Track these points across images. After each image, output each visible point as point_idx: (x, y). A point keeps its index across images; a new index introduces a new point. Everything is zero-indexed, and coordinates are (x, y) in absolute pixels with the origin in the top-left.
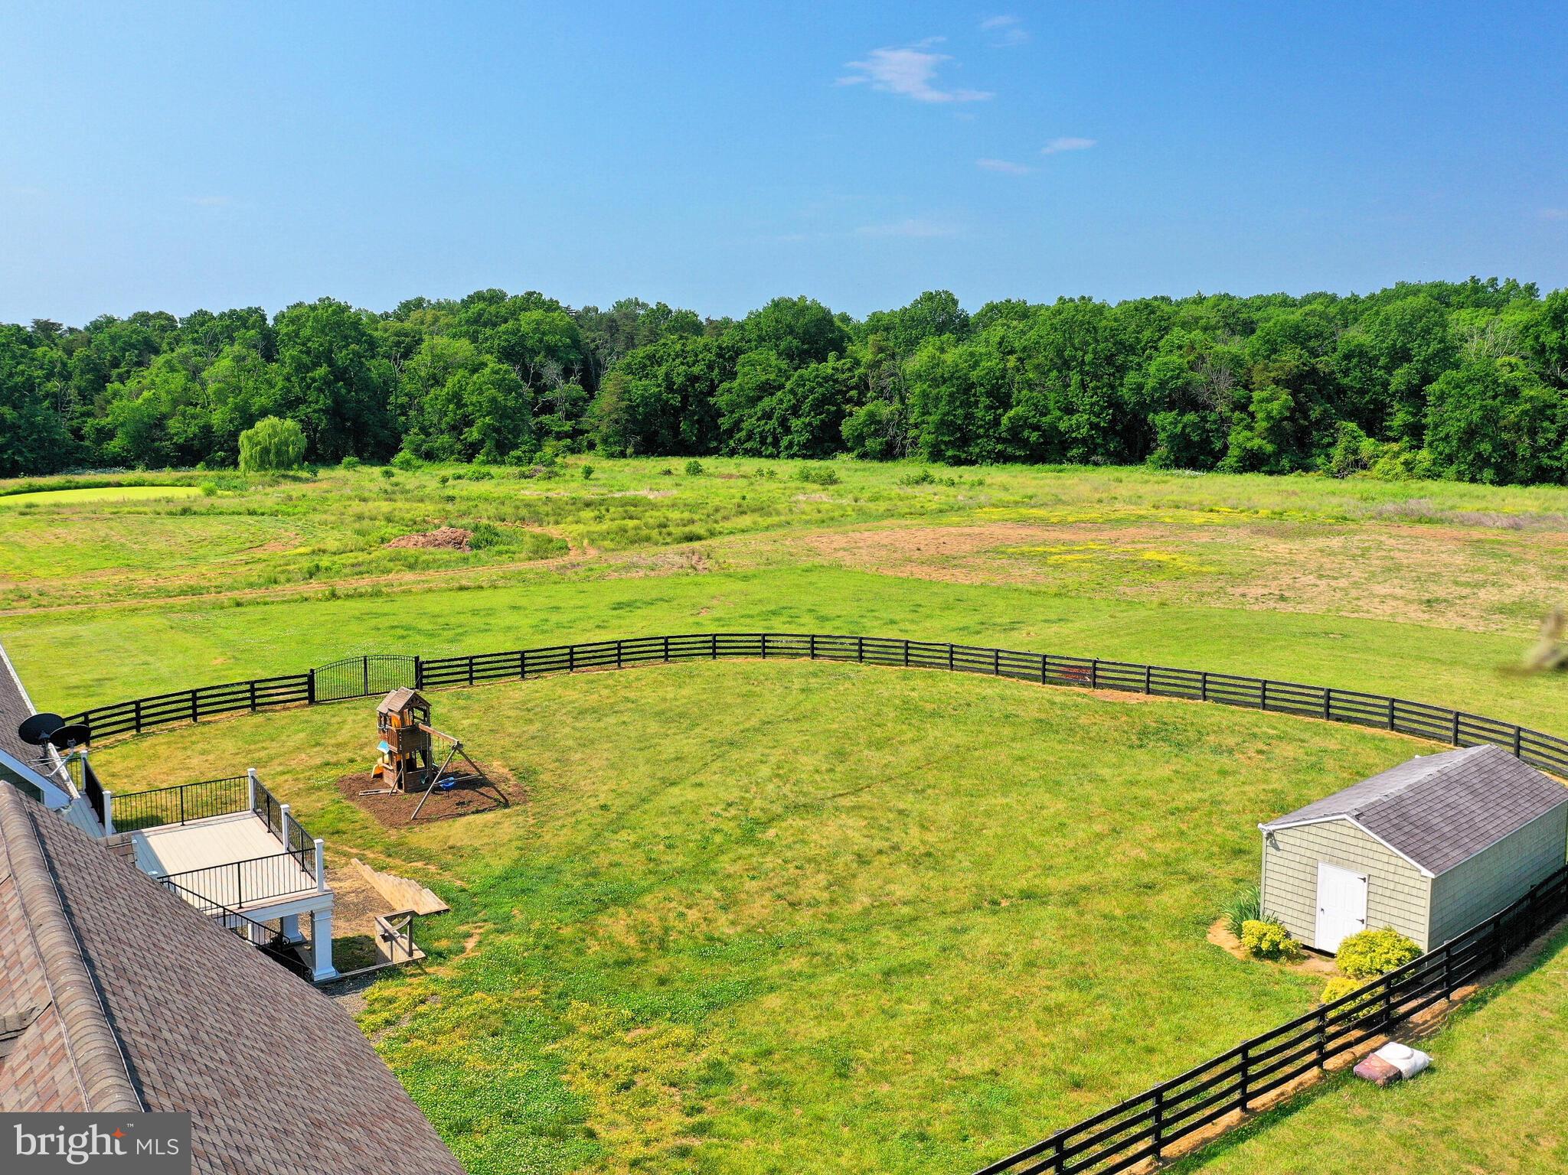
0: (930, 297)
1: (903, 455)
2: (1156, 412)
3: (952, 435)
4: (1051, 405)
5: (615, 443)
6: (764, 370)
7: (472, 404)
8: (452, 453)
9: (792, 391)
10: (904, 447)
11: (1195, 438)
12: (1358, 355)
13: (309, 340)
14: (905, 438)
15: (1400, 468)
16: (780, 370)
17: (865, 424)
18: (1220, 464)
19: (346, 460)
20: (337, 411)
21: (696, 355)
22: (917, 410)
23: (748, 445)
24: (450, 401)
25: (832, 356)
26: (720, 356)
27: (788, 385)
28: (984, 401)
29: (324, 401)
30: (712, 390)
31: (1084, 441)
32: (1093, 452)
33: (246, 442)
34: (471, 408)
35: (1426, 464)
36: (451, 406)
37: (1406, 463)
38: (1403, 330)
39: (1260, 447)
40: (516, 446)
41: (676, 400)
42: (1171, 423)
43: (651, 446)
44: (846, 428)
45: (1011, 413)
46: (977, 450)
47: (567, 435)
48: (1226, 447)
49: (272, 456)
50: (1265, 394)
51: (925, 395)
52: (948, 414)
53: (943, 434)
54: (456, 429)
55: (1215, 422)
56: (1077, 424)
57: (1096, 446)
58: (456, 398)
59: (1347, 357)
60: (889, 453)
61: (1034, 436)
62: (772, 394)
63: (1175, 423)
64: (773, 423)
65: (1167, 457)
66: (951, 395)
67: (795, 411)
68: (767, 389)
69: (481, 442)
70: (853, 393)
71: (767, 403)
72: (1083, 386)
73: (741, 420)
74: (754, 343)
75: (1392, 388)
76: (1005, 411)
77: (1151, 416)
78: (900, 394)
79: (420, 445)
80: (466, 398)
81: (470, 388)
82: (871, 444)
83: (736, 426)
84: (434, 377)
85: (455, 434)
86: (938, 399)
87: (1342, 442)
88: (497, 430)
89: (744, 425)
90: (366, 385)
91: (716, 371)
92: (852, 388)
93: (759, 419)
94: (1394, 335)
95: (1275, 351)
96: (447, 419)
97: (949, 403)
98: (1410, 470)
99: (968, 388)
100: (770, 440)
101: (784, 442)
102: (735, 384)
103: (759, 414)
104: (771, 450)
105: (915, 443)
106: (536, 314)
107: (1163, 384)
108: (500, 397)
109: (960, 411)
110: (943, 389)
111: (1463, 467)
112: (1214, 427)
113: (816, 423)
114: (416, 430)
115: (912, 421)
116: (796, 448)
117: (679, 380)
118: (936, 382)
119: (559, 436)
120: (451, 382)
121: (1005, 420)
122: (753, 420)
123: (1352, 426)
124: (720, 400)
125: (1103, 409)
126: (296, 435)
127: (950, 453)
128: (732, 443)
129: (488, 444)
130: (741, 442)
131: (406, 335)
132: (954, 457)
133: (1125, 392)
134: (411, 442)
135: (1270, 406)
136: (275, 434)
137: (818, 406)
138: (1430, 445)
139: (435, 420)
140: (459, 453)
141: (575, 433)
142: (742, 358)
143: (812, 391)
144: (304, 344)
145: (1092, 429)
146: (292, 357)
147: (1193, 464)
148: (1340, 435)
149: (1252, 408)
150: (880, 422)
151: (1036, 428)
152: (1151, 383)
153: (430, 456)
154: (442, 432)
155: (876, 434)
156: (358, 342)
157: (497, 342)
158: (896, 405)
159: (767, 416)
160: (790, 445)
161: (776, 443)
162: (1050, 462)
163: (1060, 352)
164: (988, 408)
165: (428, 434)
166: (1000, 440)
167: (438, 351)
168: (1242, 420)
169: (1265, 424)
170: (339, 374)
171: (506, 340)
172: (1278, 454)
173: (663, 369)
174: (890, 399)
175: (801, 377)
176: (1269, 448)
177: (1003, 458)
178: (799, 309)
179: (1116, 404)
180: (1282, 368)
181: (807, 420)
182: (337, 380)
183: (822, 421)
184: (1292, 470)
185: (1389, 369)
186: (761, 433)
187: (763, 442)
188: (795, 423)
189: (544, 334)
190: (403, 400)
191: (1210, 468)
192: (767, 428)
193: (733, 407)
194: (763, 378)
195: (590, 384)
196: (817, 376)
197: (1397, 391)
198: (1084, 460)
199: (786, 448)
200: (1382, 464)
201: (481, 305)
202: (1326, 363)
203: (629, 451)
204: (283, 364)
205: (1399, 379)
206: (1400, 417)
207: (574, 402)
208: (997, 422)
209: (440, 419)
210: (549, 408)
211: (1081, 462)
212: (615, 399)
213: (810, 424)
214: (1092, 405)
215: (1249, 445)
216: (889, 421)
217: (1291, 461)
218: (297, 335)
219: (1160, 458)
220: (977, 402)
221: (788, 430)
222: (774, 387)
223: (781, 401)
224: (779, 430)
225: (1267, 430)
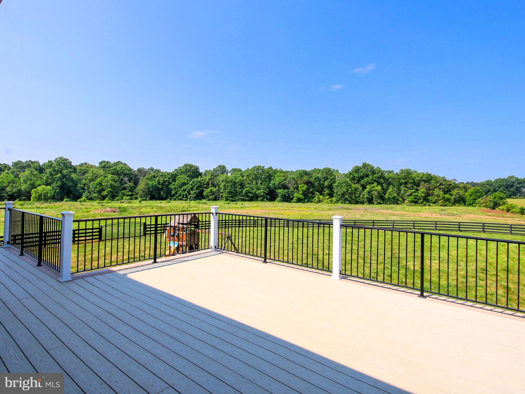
0: (220, 166)
1: (219, 200)
2: (278, 190)
3: (231, 195)
4: (254, 188)
5: (144, 197)
6: (183, 179)
7: (105, 185)
8: (98, 198)
9: (191, 185)
10: (219, 198)
11: (287, 195)
12: (317, 178)
13: (55, 167)
14: (219, 196)
15: (329, 202)
16: (187, 180)
17: (210, 192)
18: (292, 201)
19: (65, 199)
20: (62, 187)
21: (166, 176)
22: (222, 189)
23: (179, 198)
24: (98, 185)
25: (200, 177)
26: (171, 176)
27: (190, 183)
28: (239, 187)
29: (59, 183)
30: (170, 183)
31: (262, 196)
32: (264, 198)
33: (34, 192)
34: (104, 187)
35: (335, 201)
36: (98, 186)
37: (330, 201)
38: (326, 173)
39: (301, 197)
40: (117, 196)
41: (160, 187)
42: (282, 192)
43: (153, 198)
44: (205, 193)
45: (246, 189)
46: (237, 198)
47: (129, 195)
48: (293, 197)
49: (43, 196)
50: (302, 185)
51: (225, 186)
52: (230, 190)
53: (229, 194)
54: (100, 192)
55: (291, 192)
56: (261, 192)
57: (265, 197)
58: (100, 184)
59: (315, 179)
60: (215, 199)
61: (251, 195)
62: (186, 185)
63: (283, 192)
64: (186, 192)
65: (281, 200)
66: (231, 185)
67: (192, 189)
68: (184, 184)
69: (107, 196)
70: (205, 186)
71: (184, 187)
72: (261, 184)
73: (177, 191)
74: (180, 174)
75: (325, 185)
76: (244, 189)
77: (277, 190)
78: (218, 185)
79: (88, 196)
80: (103, 184)
81: (104, 181)
82: (210, 197)
83: (176, 193)
84: (93, 179)
85: (99, 193)
86: (228, 186)
87: (316, 197)
88: (112, 192)
89: (179, 193)
90: (72, 180)
91: (171, 180)
92: (205, 185)
93: (182, 191)
94: (325, 174)
95: (302, 177)
96: (97, 189)
97: (231, 187)
98: (331, 202)
99: (235, 183)
100: (185, 196)
101: (189, 197)
102: (176, 183)
103: (182, 190)
104: (185, 199)
105: (222, 196)
106: (121, 166)
107: (280, 183)
108: (114, 183)
109: (233, 189)
110: (229, 184)
111: (342, 201)
112: (291, 193)
113: (197, 192)
114: (87, 192)
115: (221, 192)
116: (192, 198)
117: (161, 182)
118: (227, 182)
119: (127, 196)
120: (98, 180)
121: (244, 191)
122: (181, 192)
123: (318, 193)
124: (172, 187)
125: (266, 189)
126: (51, 190)
127: (231, 199)
128: (175, 197)
129: (109, 196)
130: (177, 197)
131: (83, 170)
132: (232, 200)
133: (271, 185)
134: (85, 195)
135: (303, 188)
136: (44, 190)
137: (197, 188)
138: (335, 196)
139: (93, 190)
140: (100, 198)
141: (131, 195)
142: (177, 177)
143: (196, 184)
144: (53, 168)
145: (264, 193)
146: (50, 171)
147: (286, 201)
148: (316, 195)
149: (299, 189)
150: (213, 192)
151: (251, 193)
152: (277, 183)
153: (91, 199)
154: (95, 193)
155: (212, 195)
156: (71, 168)
157: (110, 172)
158: (217, 188)
159: (184, 190)
160: (191, 197)
161: (187, 197)
162: (254, 201)
163: (256, 176)
164: (240, 188)
165: (90, 194)
166: (243, 196)
167: (94, 172)
168: (297, 191)
169: (302, 192)
170: (64, 176)
171: (113, 171)
172: (304, 199)
173: (157, 179)
174: (216, 187)
175: (193, 181)
176: (303, 197)
177: (244, 200)
178: (191, 166)
179: (268, 187)
180: (304, 180)
181: (195, 191)
182: (63, 178)
183: (199, 192)
184: (308, 202)
185: (324, 182)
186: (183, 195)
187: (183, 197)
188: (192, 192)
189: (123, 170)
190: (82, 186)
191: (290, 202)
192: (184, 193)
193: (175, 188)
194: (184, 181)
195: (136, 183)
196: (197, 181)
197: (326, 186)
198: (262, 200)
199: (189, 198)
200: (325, 201)
201: (105, 163)
202: (312, 179)
203: (148, 199)
204: (46, 174)
205: (326, 184)
206: (327, 191)
207: (131, 187)
208: (242, 192)
209: (95, 189)
210: (124, 189)
211: (261, 201)
212: (144, 186)
213: (196, 192)
214: (264, 188)
215: (299, 197)
216: (215, 192)
217: (307, 200)
218: (51, 166)
219: (279, 200)
220: (237, 187)
221: (190, 194)
222: (186, 184)
223: (188, 187)
224: (188, 194)
225: (302, 193)
